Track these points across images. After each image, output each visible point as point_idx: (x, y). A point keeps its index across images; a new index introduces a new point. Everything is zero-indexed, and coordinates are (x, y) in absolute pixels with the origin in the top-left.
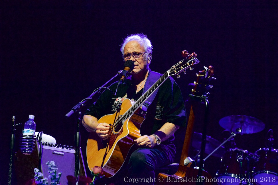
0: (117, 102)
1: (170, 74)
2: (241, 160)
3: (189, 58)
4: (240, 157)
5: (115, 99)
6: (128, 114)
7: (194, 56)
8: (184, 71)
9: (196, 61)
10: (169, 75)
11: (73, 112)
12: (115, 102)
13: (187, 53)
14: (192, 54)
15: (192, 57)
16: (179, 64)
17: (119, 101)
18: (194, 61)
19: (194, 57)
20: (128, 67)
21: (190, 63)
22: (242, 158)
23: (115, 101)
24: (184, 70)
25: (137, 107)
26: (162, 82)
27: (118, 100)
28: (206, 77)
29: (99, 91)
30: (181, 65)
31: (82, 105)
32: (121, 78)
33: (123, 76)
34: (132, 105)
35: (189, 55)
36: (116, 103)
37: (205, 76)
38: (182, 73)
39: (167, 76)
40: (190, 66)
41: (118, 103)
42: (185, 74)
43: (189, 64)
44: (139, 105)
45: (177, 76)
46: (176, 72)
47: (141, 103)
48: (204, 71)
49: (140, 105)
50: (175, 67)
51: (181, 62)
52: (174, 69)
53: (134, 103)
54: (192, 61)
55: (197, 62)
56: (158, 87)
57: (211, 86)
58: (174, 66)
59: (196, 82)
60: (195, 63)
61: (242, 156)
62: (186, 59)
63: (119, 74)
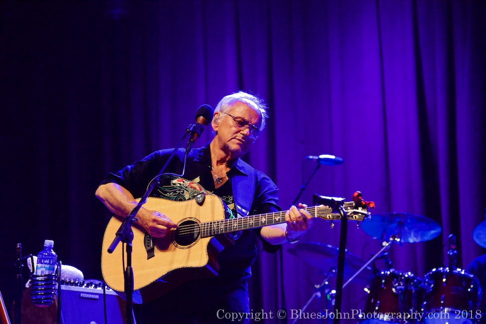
0: (180, 184)
2: (401, 289)
4: (399, 285)
22: (403, 287)
27: (184, 182)
36: (174, 184)
61: (402, 284)
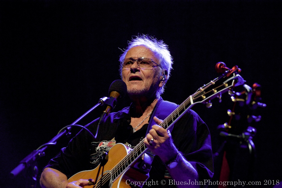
0: (101, 148)
1: (194, 101)
3: (228, 75)
5: (98, 144)
6: (121, 169)
7: (237, 72)
8: (218, 97)
9: (239, 80)
10: (192, 103)
11: (24, 167)
12: (98, 148)
13: (224, 66)
14: (233, 68)
15: (232, 74)
16: (210, 84)
17: (103, 146)
18: (236, 79)
19: (236, 74)
20: (115, 92)
21: (230, 83)
23: (97, 146)
24: (218, 94)
25: (136, 157)
26: (180, 113)
27: (103, 144)
28: (248, 102)
29: (68, 131)
30: (213, 86)
31: (39, 154)
32: (105, 110)
33: (108, 107)
34: (128, 154)
35: (227, 70)
36: (98, 150)
37: (246, 101)
38: (214, 100)
39: (190, 103)
40: (228, 89)
41: (101, 150)
42: (220, 101)
43: (227, 85)
44: (139, 153)
45: (207, 105)
46: (205, 97)
47: (143, 149)
48: (243, 92)
49: (142, 153)
50: (203, 90)
51: (213, 82)
52: (202, 93)
53: (130, 150)
54: (232, 80)
55: (240, 83)
56: (174, 122)
57: (258, 118)
58: (201, 88)
59: (232, 111)
60: (237, 84)
62: (222, 76)
63: (101, 104)
